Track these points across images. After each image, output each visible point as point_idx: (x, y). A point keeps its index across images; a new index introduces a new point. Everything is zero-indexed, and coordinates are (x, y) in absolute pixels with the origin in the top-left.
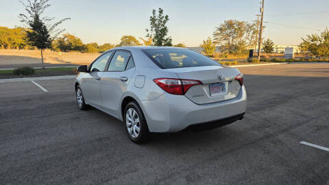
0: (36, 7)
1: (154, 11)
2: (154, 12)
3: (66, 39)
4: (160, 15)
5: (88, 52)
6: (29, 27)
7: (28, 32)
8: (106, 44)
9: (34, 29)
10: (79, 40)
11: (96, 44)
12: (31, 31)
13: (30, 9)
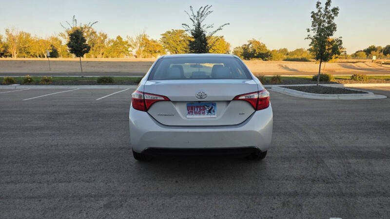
0: (200, 15)
1: (318, 4)
2: (318, 6)
3: (250, 46)
4: (326, 8)
5: (271, 59)
6: (191, 36)
7: (190, 41)
8: (298, 50)
9: (195, 37)
10: (264, 46)
11: (285, 50)
12: (193, 40)
13: (192, 18)
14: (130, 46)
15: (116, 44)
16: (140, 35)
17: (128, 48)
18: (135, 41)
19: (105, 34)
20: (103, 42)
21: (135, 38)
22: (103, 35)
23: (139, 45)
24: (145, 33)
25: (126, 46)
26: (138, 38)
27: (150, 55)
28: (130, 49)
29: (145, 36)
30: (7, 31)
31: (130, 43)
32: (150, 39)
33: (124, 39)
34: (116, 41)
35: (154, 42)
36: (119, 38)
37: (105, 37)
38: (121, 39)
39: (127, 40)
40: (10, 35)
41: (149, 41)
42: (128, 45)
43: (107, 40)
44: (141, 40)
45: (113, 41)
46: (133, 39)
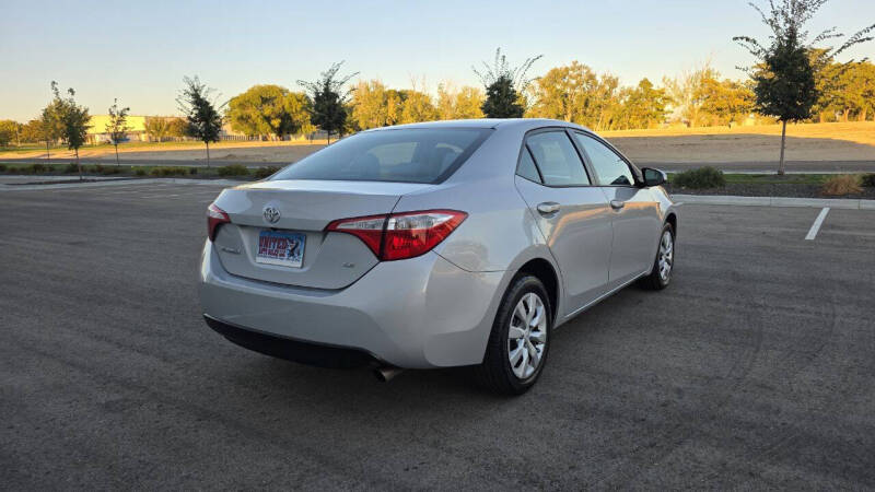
7: (760, 80)
9: (776, 68)
14: (668, 99)
15: (635, 98)
16: (697, 74)
17: (665, 104)
18: (682, 88)
19: (614, 77)
20: (607, 94)
21: (684, 80)
22: (607, 81)
23: (690, 96)
24: (711, 67)
25: (659, 100)
26: (689, 81)
27: (716, 118)
28: (668, 107)
29: (709, 73)
30: (440, 88)
31: (669, 92)
32: (720, 80)
33: (657, 85)
34: (638, 90)
35: (734, 86)
36: (645, 83)
37: (614, 84)
38: (650, 85)
39: (662, 86)
40: (443, 95)
41: (717, 84)
42: (665, 99)
43: (617, 91)
44: (698, 84)
45: (630, 92)
46: (678, 83)
